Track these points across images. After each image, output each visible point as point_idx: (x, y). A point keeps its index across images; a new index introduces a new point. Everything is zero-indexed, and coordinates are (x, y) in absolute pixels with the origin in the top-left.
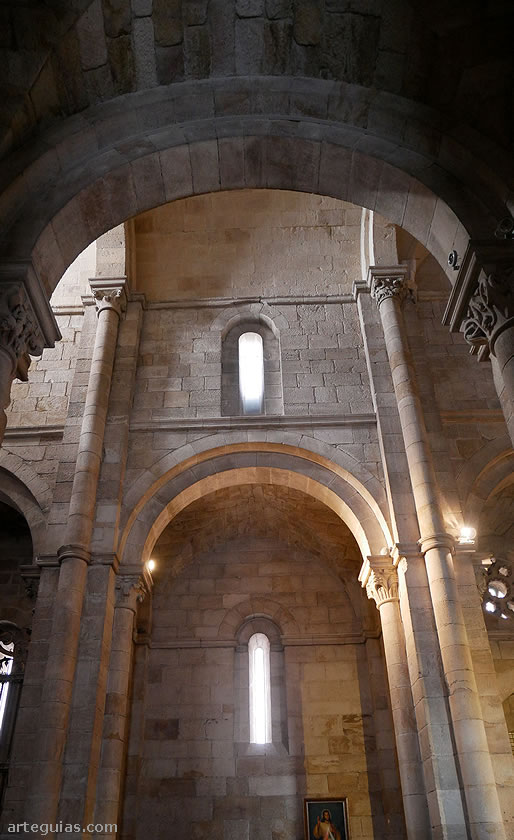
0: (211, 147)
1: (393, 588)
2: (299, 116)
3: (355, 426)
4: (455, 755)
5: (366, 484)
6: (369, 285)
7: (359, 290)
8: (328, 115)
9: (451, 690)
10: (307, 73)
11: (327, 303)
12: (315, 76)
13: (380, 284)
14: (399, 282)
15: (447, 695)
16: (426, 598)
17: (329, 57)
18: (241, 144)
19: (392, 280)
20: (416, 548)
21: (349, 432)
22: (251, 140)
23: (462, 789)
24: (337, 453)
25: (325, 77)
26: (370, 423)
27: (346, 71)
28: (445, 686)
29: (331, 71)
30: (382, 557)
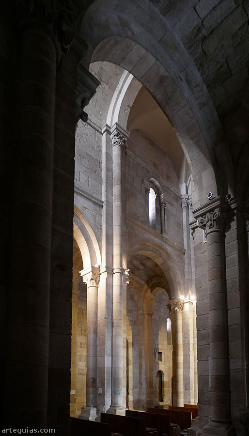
0: (152, 60)
1: (97, 282)
2: (183, 78)
3: (94, 203)
4: (112, 346)
5: (95, 233)
6: (112, 130)
7: (106, 130)
8: (193, 90)
9: (115, 325)
10: (195, 60)
11: (90, 125)
12: (196, 65)
13: (117, 136)
14: (124, 140)
15: (112, 327)
16: (111, 290)
17: (206, 65)
18: (162, 71)
19: (123, 137)
20: (112, 270)
21: (91, 204)
22: (167, 73)
23: (112, 357)
24: (86, 212)
25: (199, 69)
26: (101, 205)
27: (207, 77)
28: (112, 323)
29: (202, 71)
30: (96, 268)
